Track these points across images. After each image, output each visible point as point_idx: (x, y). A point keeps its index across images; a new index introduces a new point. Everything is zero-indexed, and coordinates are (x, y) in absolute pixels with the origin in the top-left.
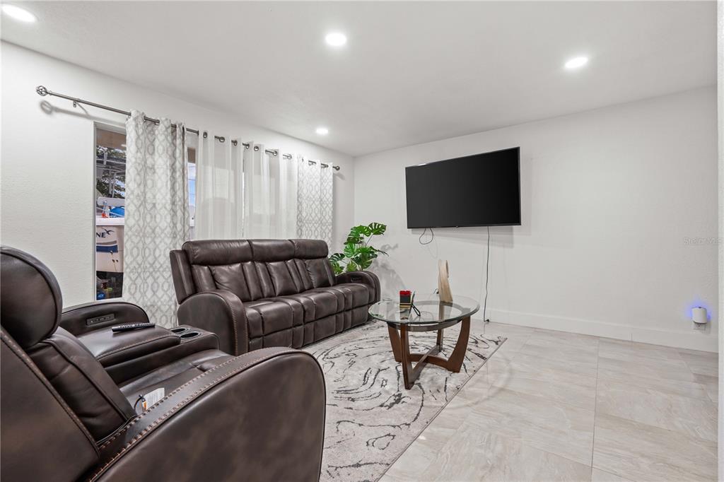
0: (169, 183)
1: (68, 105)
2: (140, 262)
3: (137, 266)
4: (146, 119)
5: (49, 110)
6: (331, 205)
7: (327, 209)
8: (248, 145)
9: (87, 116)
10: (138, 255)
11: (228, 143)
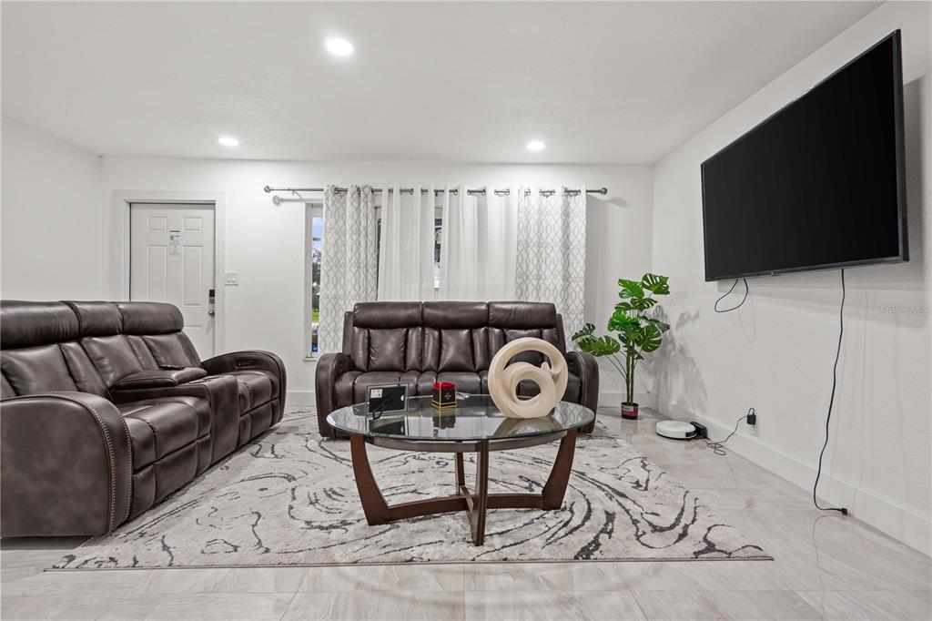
0: (355, 246)
1: (288, 195)
2: (329, 322)
3: (326, 325)
4: (336, 189)
5: (278, 201)
6: (584, 250)
7: (579, 257)
8: (456, 191)
9: (301, 200)
10: (327, 315)
11: (417, 193)
